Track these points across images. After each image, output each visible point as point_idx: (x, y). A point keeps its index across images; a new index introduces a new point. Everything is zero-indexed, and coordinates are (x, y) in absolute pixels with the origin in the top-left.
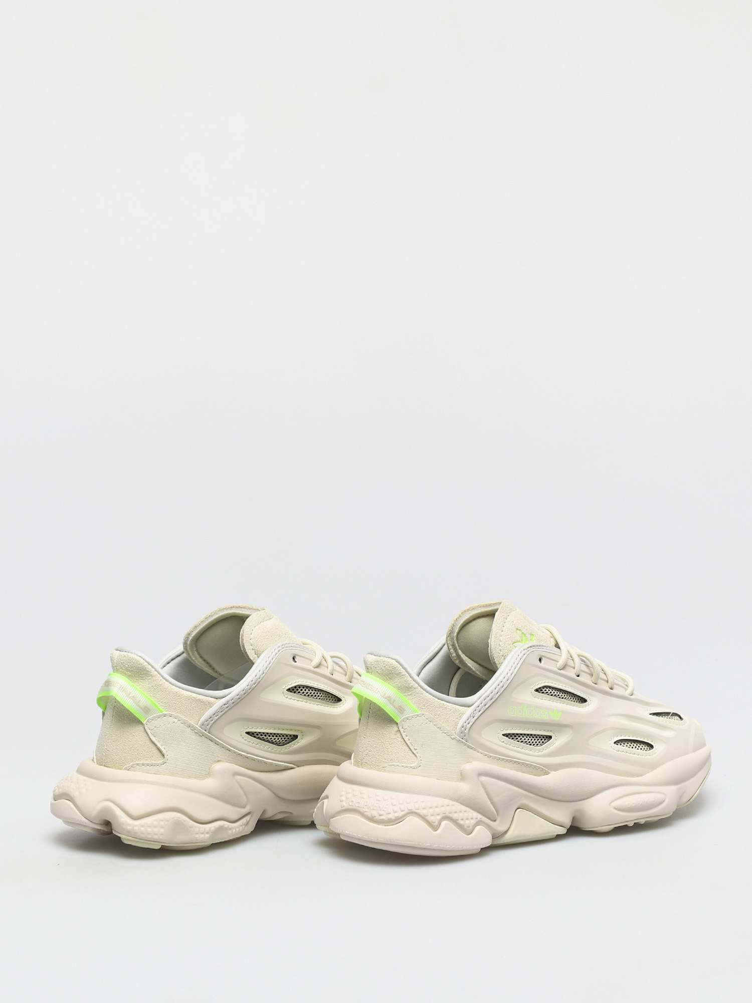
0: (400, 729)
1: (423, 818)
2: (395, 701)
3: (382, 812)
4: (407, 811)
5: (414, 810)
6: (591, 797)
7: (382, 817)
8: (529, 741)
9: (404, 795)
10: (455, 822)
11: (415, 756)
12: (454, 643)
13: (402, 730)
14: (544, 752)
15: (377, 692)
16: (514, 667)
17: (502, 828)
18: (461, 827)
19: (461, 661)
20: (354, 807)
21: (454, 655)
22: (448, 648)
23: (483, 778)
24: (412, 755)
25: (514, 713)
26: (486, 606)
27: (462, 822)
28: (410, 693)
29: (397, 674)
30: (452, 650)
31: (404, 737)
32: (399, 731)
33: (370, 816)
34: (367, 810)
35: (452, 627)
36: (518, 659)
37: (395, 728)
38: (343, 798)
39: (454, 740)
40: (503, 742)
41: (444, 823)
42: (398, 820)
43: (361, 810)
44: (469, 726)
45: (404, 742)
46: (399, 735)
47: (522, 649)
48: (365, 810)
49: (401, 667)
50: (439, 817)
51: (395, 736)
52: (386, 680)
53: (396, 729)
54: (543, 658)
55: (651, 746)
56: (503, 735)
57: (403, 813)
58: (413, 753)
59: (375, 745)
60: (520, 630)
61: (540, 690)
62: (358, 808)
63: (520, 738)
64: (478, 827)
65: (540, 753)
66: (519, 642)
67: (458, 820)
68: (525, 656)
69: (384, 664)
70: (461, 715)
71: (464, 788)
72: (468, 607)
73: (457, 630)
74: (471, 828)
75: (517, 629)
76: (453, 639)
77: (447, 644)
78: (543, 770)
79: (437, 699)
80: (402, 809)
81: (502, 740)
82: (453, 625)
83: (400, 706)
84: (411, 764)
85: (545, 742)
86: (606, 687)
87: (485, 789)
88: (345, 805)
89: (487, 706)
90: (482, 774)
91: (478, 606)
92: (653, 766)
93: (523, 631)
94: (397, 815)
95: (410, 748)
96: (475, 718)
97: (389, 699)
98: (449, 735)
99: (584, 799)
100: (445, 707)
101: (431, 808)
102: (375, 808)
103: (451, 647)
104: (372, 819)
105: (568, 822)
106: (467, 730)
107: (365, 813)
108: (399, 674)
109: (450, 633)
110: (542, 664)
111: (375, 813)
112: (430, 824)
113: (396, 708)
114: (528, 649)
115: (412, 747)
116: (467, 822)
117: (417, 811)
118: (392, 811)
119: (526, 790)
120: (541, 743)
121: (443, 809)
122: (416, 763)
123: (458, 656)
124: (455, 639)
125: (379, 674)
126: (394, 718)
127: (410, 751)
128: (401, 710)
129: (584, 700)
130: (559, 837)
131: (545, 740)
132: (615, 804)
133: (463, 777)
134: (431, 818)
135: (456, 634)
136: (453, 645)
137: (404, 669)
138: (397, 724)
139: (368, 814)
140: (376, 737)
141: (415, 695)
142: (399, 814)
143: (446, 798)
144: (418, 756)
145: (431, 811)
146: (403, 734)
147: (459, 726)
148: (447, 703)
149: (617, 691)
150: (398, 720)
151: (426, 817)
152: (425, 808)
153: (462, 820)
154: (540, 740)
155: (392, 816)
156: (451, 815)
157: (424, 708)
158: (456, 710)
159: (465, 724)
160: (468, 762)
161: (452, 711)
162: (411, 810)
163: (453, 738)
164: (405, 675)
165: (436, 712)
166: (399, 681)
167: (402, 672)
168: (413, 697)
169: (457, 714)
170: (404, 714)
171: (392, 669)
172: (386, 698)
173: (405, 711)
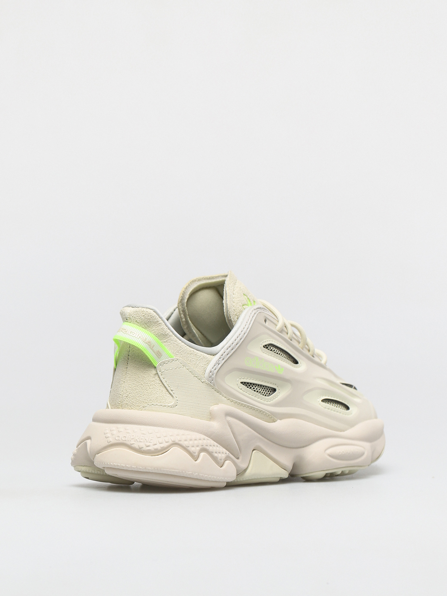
0: (158, 372)
1: (185, 449)
2: (154, 346)
3: (148, 444)
4: (171, 442)
5: (177, 441)
6: (309, 445)
7: (148, 448)
8: (260, 391)
9: (166, 429)
10: (211, 454)
11: (172, 396)
12: (184, 308)
13: (159, 373)
14: (272, 402)
15: (138, 337)
16: (248, 323)
17: (243, 466)
18: (215, 459)
19: (189, 327)
20: (121, 441)
21: (184, 320)
22: (180, 313)
23: (229, 419)
24: (169, 395)
25: (249, 364)
26: (210, 278)
27: (216, 455)
28: (165, 340)
29: (155, 323)
30: (182, 315)
31: (162, 379)
32: (157, 374)
33: (137, 447)
34: (134, 443)
35: (183, 294)
36: (251, 317)
37: (154, 372)
38: (108, 435)
39: (204, 384)
40: (241, 389)
41: (202, 454)
42: (163, 451)
43: (129, 443)
44: (215, 372)
45: (161, 384)
46: (157, 377)
47: (253, 309)
48: (132, 442)
49: (158, 317)
50: (198, 449)
51: (153, 378)
52: (145, 328)
54: (267, 320)
55: (347, 408)
56: (242, 383)
57: (167, 444)
58: (170, 394)
59: (135, 388)
60: (246, 295)
61: (266, 347)
62: (125, 442)
63: (253, 387)
64: (227, 462)
65: (269, 403)
66: (246, 305)
67: (213, 453)
68: (256, 315)
69: (143, 313)
70: (209, 362)
71: (215, 425)
72: (195, 278)
73: (187, 297)
74: (223, 461)
75: (244, 294)
76: (183, 305)
77: (179, 309)
78: (272, 417)
79: (188, 347)
80: (167, 440)
81: (240, 388)
82: (184, 292)
83: (158, 351)
84: (169, 403)
85: (271, 393)
86: (309, 354)
87: (231, 428)
88: (112, 440)
89: (229, 355)
90: (228, 414)
91: (203, 278)
92: (352, 424)
93: (248, 297)
94: (162, 445)
95: (167, 390)
96: (220, 365)
97: (149, 344)
98: (200, 379)
99: (303, 447)
101: (191, 440)
102: (142, 441)
103: (181, 312)
104: (140, 451)
105: (290, 466)
106: (214, 375)
107: (133, 445)
109: (181, 300)
110: (267, 324)
111: (142, 445)
112: (191, 454)
113: (155, 353)
114: (257, 310)
115: (169, 388)
116: (220, 455)
117: (180, 442)
118: (158, 442)
119: (260, 434)
120: (268, 394)
121: (200, 442)
122: (173, 403)
123: (187, 322)
124: (185, 304)
125: (138, 323)
126: (152, 361)
127: (167, 392)
128: (159, 354)
129: (296, 362)
130: (282, 481)
131: (271, 392)
132: (329, 451)
133: (212, 416)
134: (192, 449)
135: (186, 300)
136: (184, 311)
138: (155, 367)
139: (136, 445)
140: (136, 380)
141: (170, 342)
142: (165, 445)
143: (201, 433)
144: (174, 396)
145: (191, 442)
146: (161, 377)
147: (208, 371)
148: (197, 351)
149: (316, 359)
150: (156, 364)
151: (188, 448)
152: (186, 440)
153: (216, 453)
154: (267, 392)
155: (158, 446)
156: (207, 448)
157: (178, 353)
158: (204, 357)
159: (212, 370)
160: (215, 404)
161: (201, 358)
162: (174, 441)
163: (203, 381)
164: (161, 324)
165: (188, 358)
166: (157, 329)
167: (159, 321)
168: (168, 344)
169: (205, 361)
170: (161, 358)
171: (150, 318)
172: (147, 343)
173: (162, 356)
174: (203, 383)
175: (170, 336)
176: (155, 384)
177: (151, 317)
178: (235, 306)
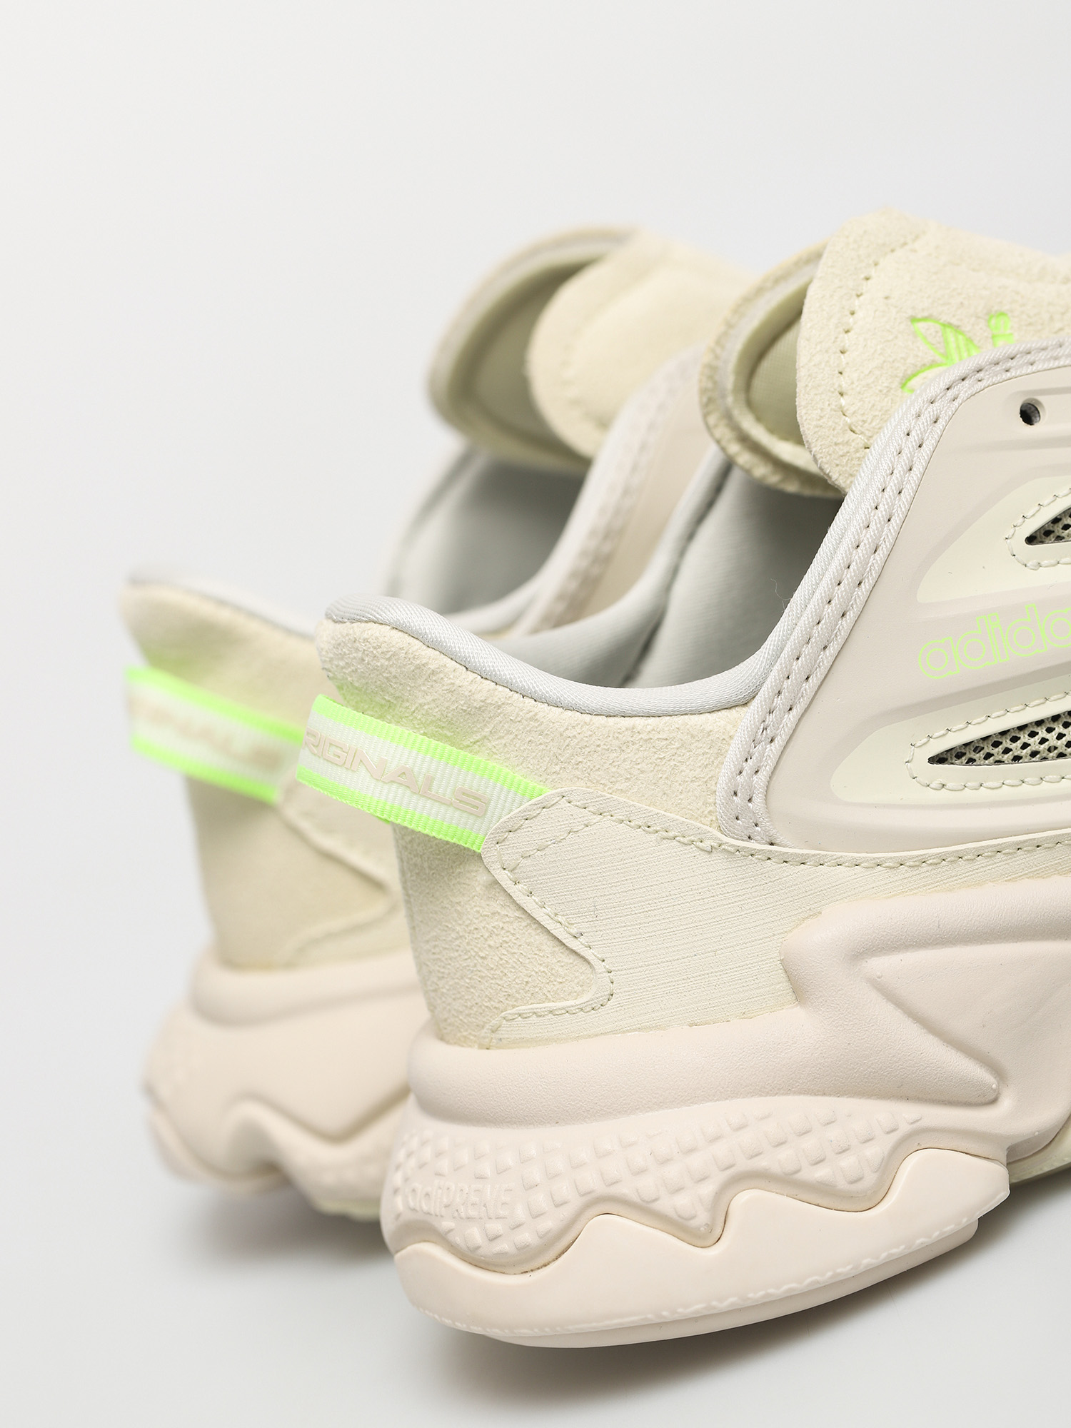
0: (496, 873)
1: (643, 1210)
3: (496, 1227)
4: (576, 1202)
5: (601, 1189)
7: (500, 1245)
9: (568, 1131)
10: (788, 1182)
11: (583, 959)
13: (504, 878)
23: (881, 965)
24: (570, 960)
27: (820, 1174)
28: (485, 732)
31: (521, 900)
32: (496, 882)
37: (485, 876)
39: (715, 855)
40: (942, 788)
41: (744, 1199)
44: (761, 779)
45: (530, 920)
46: (499, 898)
50: (711, 1188)
51: (490, 903)
53: (483, 878)
54: (1040, 398)
56: (934, 760)
57: (566, 1213)
58: (572, 952)
61: (1058, 529)
64: (912, 1160)
66: (933, 363)
67: (798, 1171)
70: (717, 749)
74: (875, 1176)
75: (913, 319)
79: (602, 720)
80: (559, 1198)
84: (578, 994)
87: (898, 1003)
89: (812, 682)
93: (947, 318)
94: (548, 1223)
95: (557, 940)
96: (779, 742)
98: (692, 843)
100: (644, 736)
101: (669, 1158)
102: (472, 1213)
106: (758, 799)
108: (420, 672)
110: (1042, 427)
112: (679, 1227)
113: (450, 804)
115: (559, 932)
117: (613, 1191)
122: (595, 989)
126: (455, 841)
127: (559, 949)
133: (797, 985)
137: (431, 645)
138: (476, 859)
141: (509, 732)
142: (557, 1218)
144: (592, 959)
146: (513, 891)
147: (721, 792)
150: (472, 839)
151: (657, 1206)
152: (642, 1171)
155: (527, 1237)
156: (762, 1163)
157: (557, 768)
158: (693, 736)
159: (740, 779)
160: (804, 919)
161: (677, 745)
162: (590, 1193)
163: (709, 849)
164: (441, 672)
165: (614, 770)
166: (429, 698)
167: (427, 664)
168: (504, 742)
169: (701, 751)
170: (489, 814)
171: (386, 663)
172: (393, 782)
173: (487, 803)
174: (710, 852)
175: (499, 707)
176: (505, 926)
177: (389, 659)
178: (852, 409)
